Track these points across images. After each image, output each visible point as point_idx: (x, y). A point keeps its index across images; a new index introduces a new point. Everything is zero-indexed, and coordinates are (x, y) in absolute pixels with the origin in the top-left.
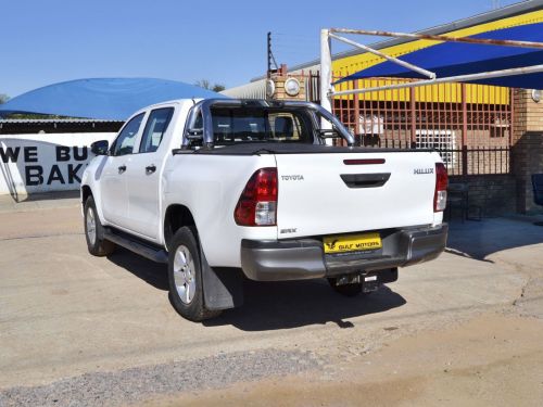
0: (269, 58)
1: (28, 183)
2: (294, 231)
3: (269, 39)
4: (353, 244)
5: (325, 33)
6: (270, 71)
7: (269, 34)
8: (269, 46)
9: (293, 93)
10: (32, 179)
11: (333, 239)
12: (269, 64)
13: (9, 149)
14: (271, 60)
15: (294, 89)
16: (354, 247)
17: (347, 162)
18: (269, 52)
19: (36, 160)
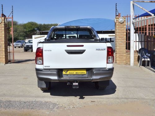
0: (116, 11)
2: (49, 67)
3: (116, 5)
4: (75, 72)
5: (132, 2)
6: (116, 15)
7: (116, 4)
8: (116, 7)
9: (121, 22)
11: (67, 70)
12: (116, 13)
14: (117, 12)
15: (122, 21)
16: (75, 73)
17: (68, 46)
18: (116, 9)
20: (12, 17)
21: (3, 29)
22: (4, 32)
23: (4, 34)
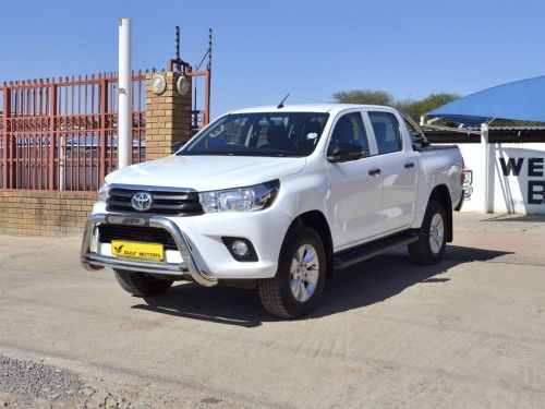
1: (531, 201)
10: (535, 197)
13: (512, 160)
19: (541, 174)
20: (209, 70)
21: (169, 113)
22: (170, 125)
23: (170, 131)
